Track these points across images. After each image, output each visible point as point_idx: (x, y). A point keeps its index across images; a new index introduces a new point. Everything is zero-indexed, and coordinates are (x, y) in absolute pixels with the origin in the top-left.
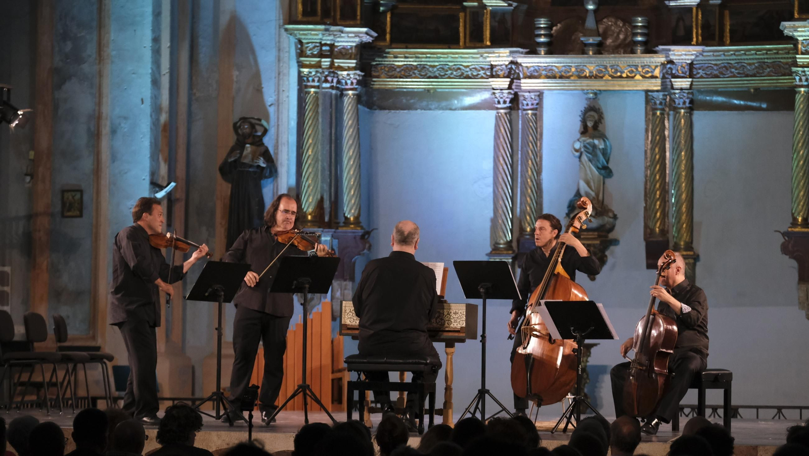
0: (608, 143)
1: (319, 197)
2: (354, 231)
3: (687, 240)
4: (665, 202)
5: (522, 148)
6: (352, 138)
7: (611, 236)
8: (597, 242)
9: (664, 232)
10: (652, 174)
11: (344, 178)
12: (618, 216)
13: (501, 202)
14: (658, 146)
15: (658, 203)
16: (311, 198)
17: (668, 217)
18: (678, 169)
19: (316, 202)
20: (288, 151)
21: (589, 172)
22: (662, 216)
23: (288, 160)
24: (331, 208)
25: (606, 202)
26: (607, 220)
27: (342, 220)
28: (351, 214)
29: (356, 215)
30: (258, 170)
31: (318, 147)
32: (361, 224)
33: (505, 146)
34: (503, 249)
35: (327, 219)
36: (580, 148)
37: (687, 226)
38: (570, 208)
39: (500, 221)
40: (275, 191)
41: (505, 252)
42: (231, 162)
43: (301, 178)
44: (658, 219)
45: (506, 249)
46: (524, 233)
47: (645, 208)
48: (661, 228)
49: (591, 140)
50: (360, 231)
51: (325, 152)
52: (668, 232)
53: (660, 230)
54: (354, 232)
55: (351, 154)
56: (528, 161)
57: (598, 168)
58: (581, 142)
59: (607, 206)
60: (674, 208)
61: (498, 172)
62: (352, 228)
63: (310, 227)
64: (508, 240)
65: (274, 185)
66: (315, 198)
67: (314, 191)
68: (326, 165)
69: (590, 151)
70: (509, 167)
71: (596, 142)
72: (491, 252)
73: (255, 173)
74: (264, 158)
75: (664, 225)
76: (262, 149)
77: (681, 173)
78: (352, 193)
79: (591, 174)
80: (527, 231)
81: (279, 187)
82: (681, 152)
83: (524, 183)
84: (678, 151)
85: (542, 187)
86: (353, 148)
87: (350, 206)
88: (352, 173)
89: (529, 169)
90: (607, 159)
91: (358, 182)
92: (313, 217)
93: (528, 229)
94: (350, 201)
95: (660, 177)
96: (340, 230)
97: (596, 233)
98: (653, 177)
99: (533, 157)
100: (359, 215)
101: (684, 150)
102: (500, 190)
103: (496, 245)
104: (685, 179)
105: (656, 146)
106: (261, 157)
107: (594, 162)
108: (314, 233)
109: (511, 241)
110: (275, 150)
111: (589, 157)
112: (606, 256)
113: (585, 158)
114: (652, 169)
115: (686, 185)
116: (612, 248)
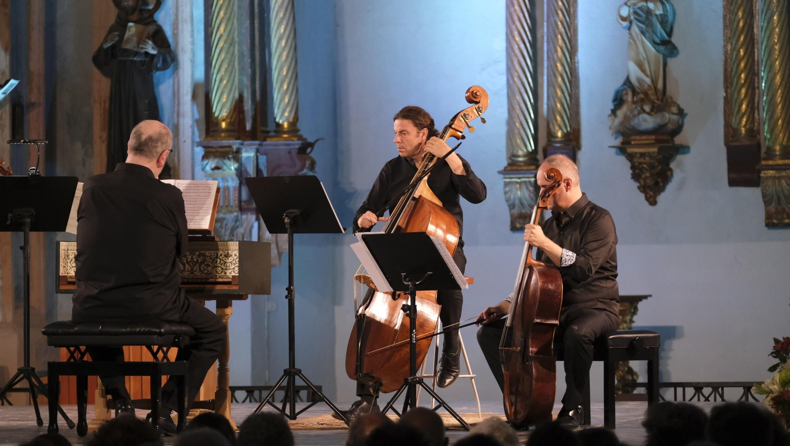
0: (668, 7)
1: (237, 95)
2: (287, 142)
3: (784, 143)
4: (754, 89)
5: (548, 18)
6: (283, 10)
7: (678, 140)
8: (654, 150)
9: (753, 133)
10: (733, 50)
11: (274, 67)
12: (685, 111)
13: (518, 97)
14: (742, 9)
15: (743, 91)
16: (225, 96)
17: (758, 110)
18: (768, 40)
19: (232, 102)
20: (192, 31)
21: (641, 49)
22: (749, 110)
23: (193, 43)
24: (255, 110)
25: (669, 92)
26: (669, 117)
27: (271, 127)
28: (284, 119)
29: (291, 120)
30: (147, 59)
31: (233, 23)
32: (300, 133)
33: (521, 15)
34: (522, 164)
35: (248, 126)
36: (629, 16)
37: (783, 122)
38: (616, 103)
39: (518, 125)
40: (176, 88)
41: (525, 168)
42: (108, 48)
43: (211, 69)
44: (744, 114)
45: (526, 163)
46: (553, 140)
47: (726, 98)
48: (748, 127)
49: (644, 4)
50: (296, 143)
51: (243, 31)
52: (758, 132)
53: (747, 131)
54: (288, 145)
55: (282, 31)
56: (556, 37)
57: (654, 43)
58: (629, 7)
59: (671, 98)
60: (765, 98)
61: (513, 54)
62: (285, 138)
63: (224, 139)
64: (530, 150)
65: (174, 79)
66: (231, 97)
67: (229, 86)
68: (246, 49)
69: (643, 19)
70: (528, 45)
71: (651, 5)
72: (506, 168)
73: (142, 63)
74: (155, 43)
75: (753, 122)
76: (151, 29)
77: (773, 46)
78: (285, 87)
79: (645, 52)
80: (557, 137)
81: (181, 83)
82: (772, 16)
83: (552, 69)
84: (768, 15)
85: (578, 73)
86: (285, 23)
87: (282, 106)
88: (284, 58)
89: (559, 49)
90: (668, 29)
91: (293, 71)
92: (229, 124)
93: (559, 134)
94: (282, 100)
95: (745, 53)
96: (269, 141)
97: (653, 137)
98: (735, 53)
99: (563, 30)
100: (296, 119)
101: (777, 13)
102: (516, 79)
103: (513, 158)
104: (778, 56)
105: (738, 9)
106: (149, 39)
107: (647, 35)
108: (230, 147)
109: (535, 151)
110: (174, 29)
111: (642, 28)
112: (671, 170)
113: (635, 29)
114: (734, 42)
115: (781, 64)
116: (679, 157)
